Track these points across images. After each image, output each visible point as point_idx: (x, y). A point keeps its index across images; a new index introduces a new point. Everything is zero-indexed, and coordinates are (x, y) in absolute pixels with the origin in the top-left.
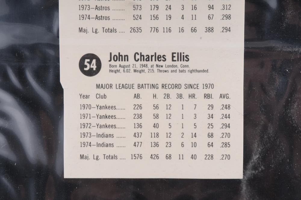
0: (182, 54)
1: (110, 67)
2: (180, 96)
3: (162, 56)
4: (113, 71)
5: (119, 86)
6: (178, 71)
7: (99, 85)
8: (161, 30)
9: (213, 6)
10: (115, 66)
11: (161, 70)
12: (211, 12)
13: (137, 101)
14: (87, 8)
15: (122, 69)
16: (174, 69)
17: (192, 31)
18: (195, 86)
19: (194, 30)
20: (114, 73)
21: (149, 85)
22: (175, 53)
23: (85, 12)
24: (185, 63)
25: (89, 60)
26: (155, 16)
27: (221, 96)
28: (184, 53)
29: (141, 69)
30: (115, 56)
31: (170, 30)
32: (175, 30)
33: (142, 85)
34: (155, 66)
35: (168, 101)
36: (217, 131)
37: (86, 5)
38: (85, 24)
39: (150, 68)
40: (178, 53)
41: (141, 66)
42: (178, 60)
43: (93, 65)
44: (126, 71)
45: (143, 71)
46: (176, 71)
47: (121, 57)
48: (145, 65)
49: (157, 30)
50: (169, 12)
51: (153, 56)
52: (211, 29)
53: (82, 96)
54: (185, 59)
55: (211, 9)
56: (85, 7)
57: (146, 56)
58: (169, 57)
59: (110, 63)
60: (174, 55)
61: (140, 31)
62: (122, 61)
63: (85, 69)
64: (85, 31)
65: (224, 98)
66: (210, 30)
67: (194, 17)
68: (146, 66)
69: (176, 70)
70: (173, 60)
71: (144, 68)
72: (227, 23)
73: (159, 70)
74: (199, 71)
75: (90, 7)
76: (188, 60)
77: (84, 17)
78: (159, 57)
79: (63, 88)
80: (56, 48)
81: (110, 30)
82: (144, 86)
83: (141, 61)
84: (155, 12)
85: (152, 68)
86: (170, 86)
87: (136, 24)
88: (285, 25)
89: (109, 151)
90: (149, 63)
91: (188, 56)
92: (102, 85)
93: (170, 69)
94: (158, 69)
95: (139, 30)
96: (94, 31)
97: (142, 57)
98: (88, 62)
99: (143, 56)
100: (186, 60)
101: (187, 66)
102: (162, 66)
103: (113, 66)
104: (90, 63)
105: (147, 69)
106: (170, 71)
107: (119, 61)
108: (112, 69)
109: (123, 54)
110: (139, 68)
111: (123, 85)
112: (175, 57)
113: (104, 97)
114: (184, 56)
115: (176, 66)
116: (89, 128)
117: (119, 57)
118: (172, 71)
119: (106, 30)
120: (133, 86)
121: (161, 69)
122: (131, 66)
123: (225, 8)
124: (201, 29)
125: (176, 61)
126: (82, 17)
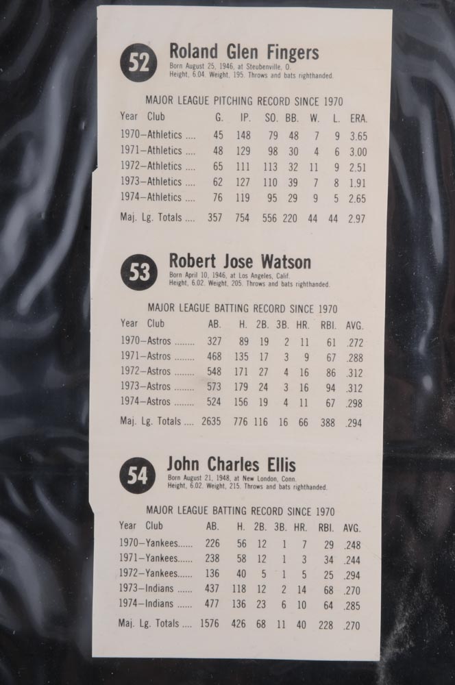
0: (285, 461)
1: (170, 479)
2: (281, 527)
3: (252, 463)
4: (173, 485)
5: (184, 510)
6: (277, 487)
7: (151, 507)
8: (251, 421)
9: (334, 385)
10: (177, 478)
12: (331, 395)
13: (212, 534)
14: (135, 386)
15: (188, 483)
16: (272, 483)
17: (301, 424)
18: (305, 512)
19: (303, 423)
20: (175, 489)
21: (232, 509)
22: (273, 458)
23: (132, 393)
24: (289, 474)
25: (135, 468)
26: (242, 400)
27: (346, 528)
28: (287, 459)
29: (218, 483)
30: (177, 461)
31: (265, 422)
32: (274, 422)
33: (220, 508)
34: (241, 478)
35: (261, 535)
36: (339, 583)
37: (133, 382)
38: (130, 411)
39: (233, 481)
40: (278, 459)
41: (219, 479)
42: (278, 470)
43: (142, 476)
45: (222, 486)
47: (186, 463)
48: (225, 476)
49: (245, 422)
50: (264, 394)
51: (239, 462)
52: (330, 422)
53: (123, 526)
54: (289, 467)
55: (331, 391)
56: (131, 384)
57: (227, 462)
58: (263, 465)
59: (170, 472)
60: (272, 461)
61: (218, 422)
62: (189, 469)
63: (130, 482)
64: (131, 422)
65: (351, 530)
66: (329, 423)
67: (304, 403)
68: (227, 478)
69: (275, 486)
70: (270, 470)
71: (223, 482)
72: (355, 413)
73: (247, 485)
74: (311, 488)
75: (139, 386)
76: (294, 470)
78: (248, 464)
79: (94, 511)
80: (84, 446)
81: (170, 421)
82: (223, 509)
83: (219, 469)
84: (242, 394)
85: (236, 482)
86: (265, 511)
87: (212, 412)
88: (446, 418)
89: (165, 614)
90: (232, 474)
91: (294, 463)
92: (156, 507)
93: (265, 484)
95: (217, 421)
96: (145, 422)
97: (221, 464)
98: (134, 471)
99: (223, 462)
100: (291, 470)
101: (293, 479)
102: (252, 479)
103: (175, 478)
104: (137, 472)
105: (229, 482)
106: (265, 487)
107: (184, 469)
108: (173, 482)
109: (190, 458)
110: (215, 482)
111: (189, 507)
112: (273, 464)
113: (159, 526)
114: (287, 463)
115: (275, 479)
116: (134, 576)
117: (184, 464)
118: (268, 487)
119: (164, 421)
120: (205, 510)
121: (251, 483)
122: (203, 478)
123: (354, 390)
124: (315, 422)
125: (274, 470)
126: (127, 400)
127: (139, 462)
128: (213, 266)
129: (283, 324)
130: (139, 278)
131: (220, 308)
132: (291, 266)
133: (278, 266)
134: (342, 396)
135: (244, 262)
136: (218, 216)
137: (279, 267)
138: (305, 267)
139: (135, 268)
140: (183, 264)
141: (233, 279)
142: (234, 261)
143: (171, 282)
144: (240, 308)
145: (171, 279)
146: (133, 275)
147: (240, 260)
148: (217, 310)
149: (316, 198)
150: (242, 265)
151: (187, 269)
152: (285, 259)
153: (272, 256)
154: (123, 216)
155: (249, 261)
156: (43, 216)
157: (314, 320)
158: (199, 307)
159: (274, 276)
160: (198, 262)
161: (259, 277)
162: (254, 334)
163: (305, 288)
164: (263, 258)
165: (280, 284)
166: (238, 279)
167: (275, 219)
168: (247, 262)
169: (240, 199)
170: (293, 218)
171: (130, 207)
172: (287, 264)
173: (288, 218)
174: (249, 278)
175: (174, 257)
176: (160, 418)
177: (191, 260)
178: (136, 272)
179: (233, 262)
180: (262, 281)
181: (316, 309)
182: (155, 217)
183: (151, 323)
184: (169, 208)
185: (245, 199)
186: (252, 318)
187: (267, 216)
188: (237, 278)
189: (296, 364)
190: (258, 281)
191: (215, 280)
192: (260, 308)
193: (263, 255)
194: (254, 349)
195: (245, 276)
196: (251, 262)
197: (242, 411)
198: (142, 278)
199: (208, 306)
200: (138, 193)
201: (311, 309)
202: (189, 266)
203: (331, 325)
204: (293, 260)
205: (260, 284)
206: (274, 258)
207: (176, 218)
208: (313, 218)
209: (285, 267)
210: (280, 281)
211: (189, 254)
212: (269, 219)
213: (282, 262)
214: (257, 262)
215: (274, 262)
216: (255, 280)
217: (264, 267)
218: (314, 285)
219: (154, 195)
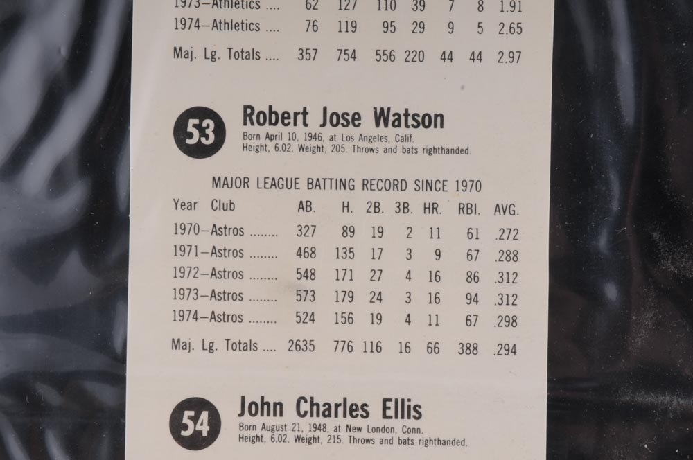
0: (406, 403)
1: (241, 428)
3: (359, 406)
4: (246, 438)
6: (396, 441)
8: (358, 346)
9: (476, 295)
10: (252, 427)
11: (357, 437)
12: (473, 309)
14: (193, 294)
15: (267, 435)
16: (388, 436)
17: (430, 350)
19: (433, 349)
20: (249, 443)
22: (390, 400)
23: (188, 305)
24: (412, 423)
25: (192, 413)
26: (346, 315)
28: (409, 400)
29: (310, 435)
30: (251, 404)
31: (379, 348)
32: (391, 347)
34: (343, 428)
37: (190, 289)
38: (185, 331)
39: (332, 433)
40: (397, 401)
41: (312, 429)
42: (396, 417)
43: (202, 424)
44: (276, 439)
45: (316, 439)
46: (391, 441)
47: (265, 407)
48: (320, 425)
49: (349, 347)
50: (377, 307)
51: (340, 405)
52: (472, 348)
54: (413, 413)
55: (473, 304)
56: (187, 292)
57: (324, 405)
58: (375, 410)
59: (242, 419)
60: (388, 404)
61: (311, 348)
62: (268, 415)
63: (184, 433)
64: (187, 347)
66: (470, 349)
67: (433, 321)
68: (322, 428)
69: (392, 439)
70: (385, 416)
71: (317, 433)
72: (508, 335)
73: (352, 438)
74: (444, 443)
75: (199, 294)
76: (420, 417)
77: (183, 316)
78: (354, 407)
80: (119, 380)
81: (242, 346)
83: (312, 415)
84: (346, 307)
85: (336, 434)
87: (303, 332)
88: (639, 344)
90: (331, 422)
91: (420, 407)
93: (378, 436)
94: (350, 436)
95: (309, 345)
96: (207, 347)
97: (315, 408)
98: (190, 418)
99: (318, 405)
100: (414, 417)
101: (418, 430)
102: (359, 430)
103: (249, 428)
104: (195, 419)
105: (326, 434)
106: (377, 441)
107: (262, 415)
108: (246, 433)
109: (271, 399)
110: (307, 434)
112: (389, 408)
114: (409, 406)
115: (392, 430)
117: (262, 407)
118: (382, 442)
119: (234, 345)
121: (357, 435)
122: (289, 427)
123: (505, 302)
124: (450, 348)
125: (391, 417)
126: (181, 315)
127: (198, 405)
128: (305, 124)
129: (404, 208)
130: (199, 140)
131: (314, 184)
132: (416, 124)
133: (396, 124)
134: (488, 310)
135: (350, 118)
136: (312, 53)
137: (399, 126)
138: (435, 126)
139: (194, 126)
140: (261, 121)
141: (333, 142)
142: (335, 117)
143: (245, 147)
144: (343, 184)
145: (245, 142)
146: (191, 136)
147: (343, 115)
148: (310, 186)
149: (451, 27)
150: (345, 123)
151: (267, 128)
152: (407, 114)
153: (389, 109)
154: (178, 52)
155: (357, 117)
156: (64, 52)
157: (448, 201)
158: (284, 183)
159: (391, 138)
160: (283, 118)
161: (371, 139)
162: (363, 222)
163: (435, 156)
164: (375, 113)
165: (399, 150)
166: (340, 143)
167: (392, 57)
168: (353, 119)
169: (344, 28)
170: (419, 56)
171: (188, 39)
172: (411, 122)
173: (412, 55)
174: (356, 142)
175: (249, 111)
176: (228, 340)
177: (274, 116)
178: (196, 133)
179: (334, 119)
180: (374, 145)
181: (451, 186)
182: (222, 54)
183: (216, 205)
184: (243, 41)
185: (350, 29)
186: (359, 198)
187: (381, 53)
188: (339, 141)
189: (423, 264)
190: (368, 146)
191: (308, 144)
192: (371, 185)
193: (375, 109)
194: (363, 242)
195: (350, 138)
196: (359, 118)
197: (345, 332)
198: (203, 140)
199: (297, 181)
200: (198, 20)
201: (444, 185)
202: (271, 124)
203: (473, 209)
204: (418, 116)
205: (372, 150)
206: (391, 114)
207: (253, 55)
208: (447, 57)
209: (407, 126)
210: (400, 145)
211: (270, 107)
212: (385, 57)
213: (403, 119)
214: (368, 119)
215: (391, 119)
216: (365, 144)
217: (377, 125)
218: (448, 151)
219: (220, 23)
